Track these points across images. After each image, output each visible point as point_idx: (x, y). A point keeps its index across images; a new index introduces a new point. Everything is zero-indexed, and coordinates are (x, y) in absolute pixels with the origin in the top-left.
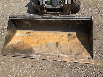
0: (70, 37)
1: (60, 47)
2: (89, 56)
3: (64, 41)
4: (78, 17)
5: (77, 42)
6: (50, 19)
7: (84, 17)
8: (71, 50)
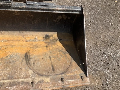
0: (48, 41)
1: (33, 63)
2: (81, 72)
3: (39, 49)
4: (61, 8)
5: (60, 49)
6: (7, 10)
7: (70, 9)
8: (52, 66)
